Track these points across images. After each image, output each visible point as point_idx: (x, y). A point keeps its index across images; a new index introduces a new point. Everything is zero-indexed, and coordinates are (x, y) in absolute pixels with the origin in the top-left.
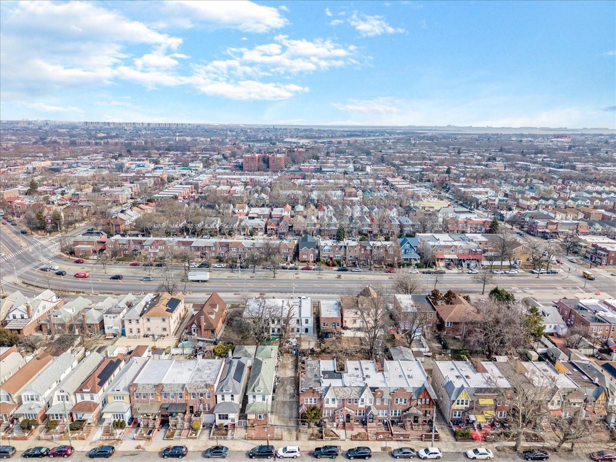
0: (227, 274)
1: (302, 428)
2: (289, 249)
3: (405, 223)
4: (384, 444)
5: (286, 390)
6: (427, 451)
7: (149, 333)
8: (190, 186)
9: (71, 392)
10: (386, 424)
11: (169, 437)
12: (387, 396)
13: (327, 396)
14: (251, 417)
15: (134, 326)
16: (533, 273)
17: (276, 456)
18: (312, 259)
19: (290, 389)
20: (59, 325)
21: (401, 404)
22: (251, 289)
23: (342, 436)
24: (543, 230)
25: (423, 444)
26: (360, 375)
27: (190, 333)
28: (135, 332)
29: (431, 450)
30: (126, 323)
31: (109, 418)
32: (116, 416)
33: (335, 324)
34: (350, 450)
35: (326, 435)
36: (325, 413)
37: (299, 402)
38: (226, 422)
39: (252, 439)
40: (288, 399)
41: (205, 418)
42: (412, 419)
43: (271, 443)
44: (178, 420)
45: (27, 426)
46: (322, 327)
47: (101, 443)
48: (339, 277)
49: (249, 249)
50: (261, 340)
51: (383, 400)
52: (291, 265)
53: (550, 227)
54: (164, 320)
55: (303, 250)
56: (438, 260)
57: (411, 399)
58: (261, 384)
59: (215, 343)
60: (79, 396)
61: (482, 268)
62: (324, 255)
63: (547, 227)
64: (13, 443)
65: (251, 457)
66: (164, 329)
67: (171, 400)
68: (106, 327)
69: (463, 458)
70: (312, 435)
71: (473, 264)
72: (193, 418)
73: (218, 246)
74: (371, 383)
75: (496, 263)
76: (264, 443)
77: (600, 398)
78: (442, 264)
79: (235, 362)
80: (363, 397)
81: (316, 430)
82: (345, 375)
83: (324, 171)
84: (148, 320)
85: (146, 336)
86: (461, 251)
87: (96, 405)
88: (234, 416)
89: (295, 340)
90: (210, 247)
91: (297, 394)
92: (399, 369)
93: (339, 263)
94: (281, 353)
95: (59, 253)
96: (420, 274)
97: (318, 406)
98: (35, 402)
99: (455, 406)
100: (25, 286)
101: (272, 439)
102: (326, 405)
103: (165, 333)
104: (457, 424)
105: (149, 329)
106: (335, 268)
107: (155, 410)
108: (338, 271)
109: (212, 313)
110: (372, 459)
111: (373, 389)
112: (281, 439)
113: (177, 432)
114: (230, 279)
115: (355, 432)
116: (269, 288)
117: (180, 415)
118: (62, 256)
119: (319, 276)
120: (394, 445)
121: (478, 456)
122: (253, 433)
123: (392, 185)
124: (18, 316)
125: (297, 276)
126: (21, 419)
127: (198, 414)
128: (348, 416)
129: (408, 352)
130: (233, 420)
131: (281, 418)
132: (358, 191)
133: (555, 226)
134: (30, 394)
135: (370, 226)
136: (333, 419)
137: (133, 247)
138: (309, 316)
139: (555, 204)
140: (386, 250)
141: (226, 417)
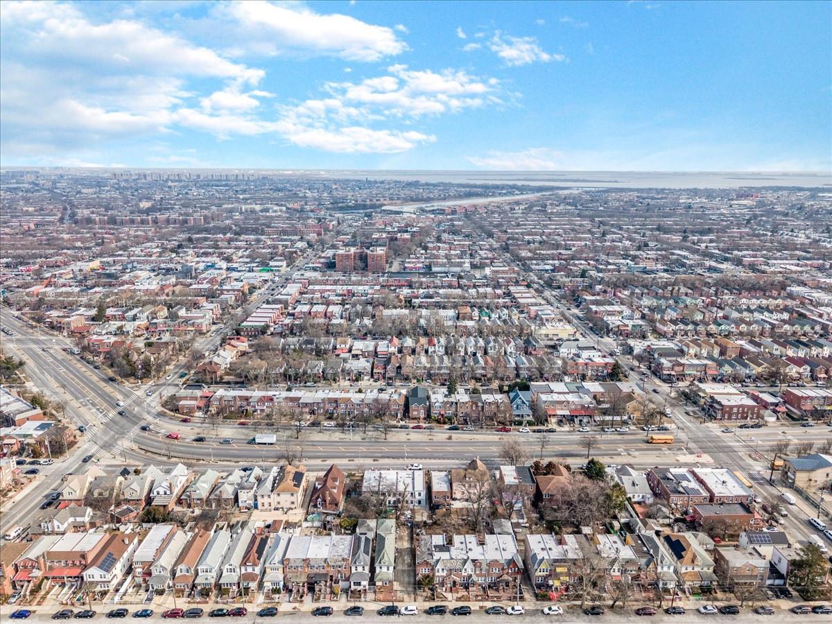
0: (337, 436)
1: (419, 592)
2: (399, 405)
3: (522, 366)
4: (481, 604)
5: (404, 560)
6: (513, 609)
7: (279, 506)
8: (279, 306)
9: (238, 566)
10: (484, 588)
11: (317, 600)
12: (484, 567)
13: (438, 567)
14: (379, 584)
15: (266, 500)
16: (644, 430)
17: (399, 614)
18: (422, 416)
19: (407, 559)
20: (198, 499)
21: (496, 571)
22: (363, 454)
23: (450, 599)
24: (668, 372)
25: (511, 603)
26: (464, 549)
27: (315, 506)
28: (266, 506)
29: (516, 608)
30: (259, 498)
31: (268, 585)
32: (273, 584)
33: (445, 497)
34: (455, 609)
35: (438, 597)
36: (436, 580)
37: (415, 570)
38: (359, 588)
39: (380, 601)
40: (406, 568)
41: (342, 584)
42: (504, 584)
43: (396, 604)
44: (321, 586)
45: (205, 593)
46: (434, 500)
47: (265, 605)
48: (450, 438)
49: (358, 405)
50: (381, 514)
51: (481, 570)
52: (402, 423)
53: (677, 368)
54: (292, 495)
55: (413, 406)
56: (550, 416)
57: (503, 569)
58: (386, 558)
59: (339, 516)
60: (243, 568)
61: (594, 424)
62: (435, 413)
63: (673, 369)
64: (200, 606)
65: (381, 615)
66: (293, 503)
67: (315, 571)
68: (240, 501)
69: (540, 614)
70: (427, 597)
71: (585, 420)
72: (334, 585)
73: (327, 403)
74: (472, 555)
75: (608, 418)
76: (391, 604)
77: (651, 566)
78: (554, 420)
79: (363, 537)
80: (466, 567)
81: (429, 593)
82: (452, 549)
83: (433, 273)
84: (279, 495)
85: (276, 509)
86: (573, 407)
87: (257, 575)
88: (365, 583)
89: (409, 512)
90: (318, 403)
91: (413, 563)
92: (497, 543)
93: (450, 419)
94: (398, 526)
95: (160, 409)
96: (531, 433)
97: (431, 575)
98: (209, 573)
99: (538, 573)
100: (143, 452)
101: (396, 601)
102: (437, 574)
103: (293, 506)
104: (540, 588)
105: (279, 503)
106: (447, 426)
107: (304, 579)
108: (449, 429)
109: (334, 488)
110: (471, 615)
111: (473, 561)
112: (402, 601)
113: (322, 596)
114: (342, 442)
115: (459, 595)
116: (381, 452)
117: (323, 583)
118: (165, 413)
119: (430, 437)
120: (489, 604)
121: (551, 613)
122: (381, 596)
123: (514, 298)
124: (162, 492)
125: (408, 437)
126: (199, 588)
127: (337, 582)
128: (454, 582)
129: (507, 525)
130: (364, 586)
131: (401, 583)
132: (473, 311)
133: (681, 368)
134: (205, 567)
135: (484, 368)
136: (442, 584)
137: (239, 403)
138: (421, 489)
139: (695, 330)
140: (498, 407)
141: (359, 584)
